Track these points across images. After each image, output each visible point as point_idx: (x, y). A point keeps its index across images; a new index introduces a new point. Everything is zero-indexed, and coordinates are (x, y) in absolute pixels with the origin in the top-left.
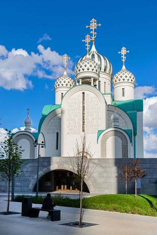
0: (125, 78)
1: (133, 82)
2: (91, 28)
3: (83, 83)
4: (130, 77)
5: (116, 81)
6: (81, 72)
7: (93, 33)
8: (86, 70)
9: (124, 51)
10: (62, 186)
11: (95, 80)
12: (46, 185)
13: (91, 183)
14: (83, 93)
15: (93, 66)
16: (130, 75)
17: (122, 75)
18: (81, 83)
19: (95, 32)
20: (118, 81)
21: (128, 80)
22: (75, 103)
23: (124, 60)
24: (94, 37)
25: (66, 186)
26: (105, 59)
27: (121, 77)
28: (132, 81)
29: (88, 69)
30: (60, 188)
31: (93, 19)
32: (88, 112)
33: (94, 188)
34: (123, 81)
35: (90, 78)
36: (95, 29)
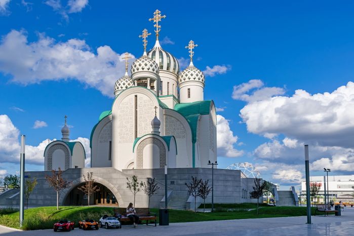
0: (191, 77)
1: (201, 80)
2: (155, 21)
3: (139, 85)
4: (197, 75)
5: (181, 80)
6: (135, 72)
7: (157, 26)
8: (140, 70)
9: (191, 45)
10: (102, 200)
11: (152, 81)
12: (84, 198)
13: (120, 196)
14: (136, 96)
15: (149, 65)
16: (197, 72)
17: (188, 74)
18: (136, 85)
19: (159, 25)
20: (183, 81)
21: (194, 79)
22: (127, 107)
23: (191, 56)
24: (157, 31)
25: (105, 200)
26: (168, 56)
27: (186, 75)
28: (199, 79)
29: (143, 69)
30: (100, 202)
31: (157, 10)
32: (141, 117)
33: (124, 201)
34: (188, 80)
35: (146, 78)
36: (159, 22)
